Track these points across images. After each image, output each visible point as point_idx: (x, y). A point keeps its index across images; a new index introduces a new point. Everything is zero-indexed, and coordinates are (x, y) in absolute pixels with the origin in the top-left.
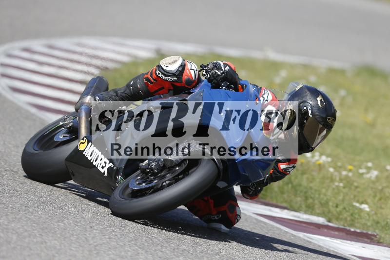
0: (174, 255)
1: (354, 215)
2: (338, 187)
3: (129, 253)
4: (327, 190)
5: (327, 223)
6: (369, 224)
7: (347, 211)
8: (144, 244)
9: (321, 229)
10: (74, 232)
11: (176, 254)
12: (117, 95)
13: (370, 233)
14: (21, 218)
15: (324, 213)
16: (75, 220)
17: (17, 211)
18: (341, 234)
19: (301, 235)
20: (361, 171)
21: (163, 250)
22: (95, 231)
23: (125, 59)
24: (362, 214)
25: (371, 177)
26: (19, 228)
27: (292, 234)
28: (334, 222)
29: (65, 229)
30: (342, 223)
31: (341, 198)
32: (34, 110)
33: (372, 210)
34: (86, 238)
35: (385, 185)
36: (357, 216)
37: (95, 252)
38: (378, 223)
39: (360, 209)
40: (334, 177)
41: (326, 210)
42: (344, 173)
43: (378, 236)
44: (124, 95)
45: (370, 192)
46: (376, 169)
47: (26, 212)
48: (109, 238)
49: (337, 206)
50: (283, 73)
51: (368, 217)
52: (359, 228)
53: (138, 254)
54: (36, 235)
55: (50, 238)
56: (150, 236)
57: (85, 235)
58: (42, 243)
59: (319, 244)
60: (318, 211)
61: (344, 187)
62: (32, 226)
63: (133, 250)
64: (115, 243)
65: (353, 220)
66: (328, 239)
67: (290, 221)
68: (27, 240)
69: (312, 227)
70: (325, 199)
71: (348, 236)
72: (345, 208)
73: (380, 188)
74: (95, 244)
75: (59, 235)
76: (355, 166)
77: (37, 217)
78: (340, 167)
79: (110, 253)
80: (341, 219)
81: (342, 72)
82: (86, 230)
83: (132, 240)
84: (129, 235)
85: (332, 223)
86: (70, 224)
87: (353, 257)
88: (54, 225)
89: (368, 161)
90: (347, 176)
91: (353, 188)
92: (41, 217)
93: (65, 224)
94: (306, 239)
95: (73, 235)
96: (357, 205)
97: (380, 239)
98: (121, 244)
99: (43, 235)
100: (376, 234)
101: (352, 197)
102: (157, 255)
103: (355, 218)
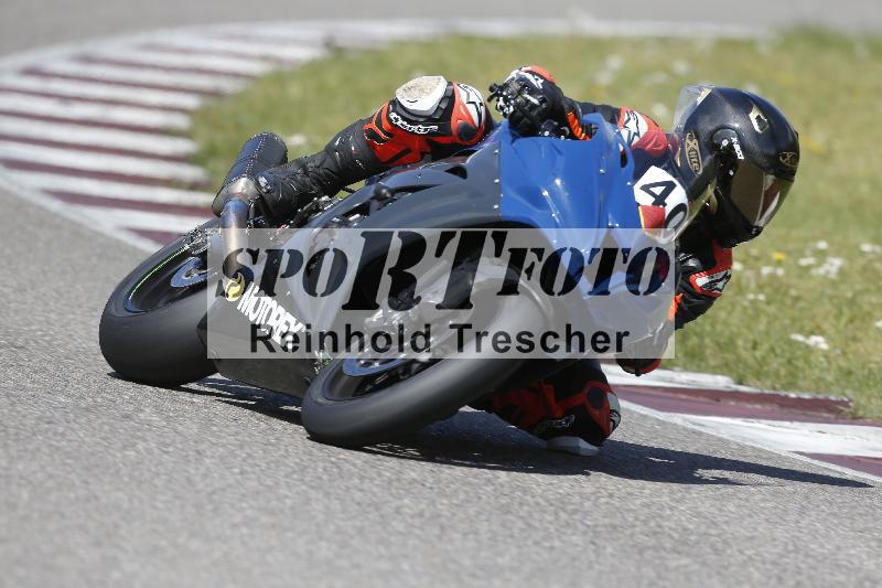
0: (391, 495)
1: (794, 362)
2: (754, 302)
3: (288, 502)
4: (730, 313)
5: (735, 387)
6: (830, 378)
7: (776, 356)
8: (320, 478)
9: (723, 402)
10: (160, 467)
11: (394, 491)
12: (306, 173)
13: (833, 398)
14: (38, 450)
15: (727, 365)
16: (162, 440)
17: (29, 434)
18: (768, 407)
19: (678, 419)
20: (804, 262)
21: (365, 486)
22: (207, 461)
23: (255, 68)
24: (812, 358)
25: (828, 272)
26: (34, 473)
27: (658, 420)
28: (751, 383)
29: (139, 463)
30: (769, 383)
31: (762, 326)
32: (55, 205)
33: (835, 347)
34: (188, 479)
35: (858, 287)
36: (800, 364)
37: (210, 507)
38: (850, 373)
39: (807, 346)
40: (744, 282)
41: (730, 357)
42: (766, 270)
43: (851, 404)
44: (321, 171)
45: (828, 307)
46: (837, 254)
47: (50, 434)
48: (242, 473)
49: (755, 346)
50: (615, 62)
51: (825, 365)
52: (808, 390)
53: (308, 501)
54: (73, 485)
55: (107, 488)
56: (333, 459)
57: (186, 471)
58: (88, 500)
59: (721, 436)
60: (712, 362)
61: (768, 303)
62: (65, 464)
63: (298, 493)
64: (255, 483)
65: (792, 375)
66: (738, 421)
67: (652, 392)
68: (53, 497)
69: (701, 399)
70: (727, 333)
71: (785, 411)
72: (772, 350)
73: (849, 295)
74: (209, 490)
75: (126, 479)
76: (789, 253)
77: (76, 444)
78: (757, 259)
79: (244, 505)
80: (767, 375)
81: (747, 45)
82: (189, 461)
83: (294, 472)
84: (287, 461)
85: (749, 385)
86: (149, 451)
87: (797, 457)
88: (114, 456)
89: (817, 239)
90: (773, 276)
91: (789, 301)
92: (84, 442)
93: (138, 452)
94: (690, 426)
95: (158, 475)
96: (800, 338)
97: (857, 410)
98: (269, 482)
99: (91, 480)
100: (846, 400)
101: (787, 322)
102: (353, 500)
103: (797, 367)
